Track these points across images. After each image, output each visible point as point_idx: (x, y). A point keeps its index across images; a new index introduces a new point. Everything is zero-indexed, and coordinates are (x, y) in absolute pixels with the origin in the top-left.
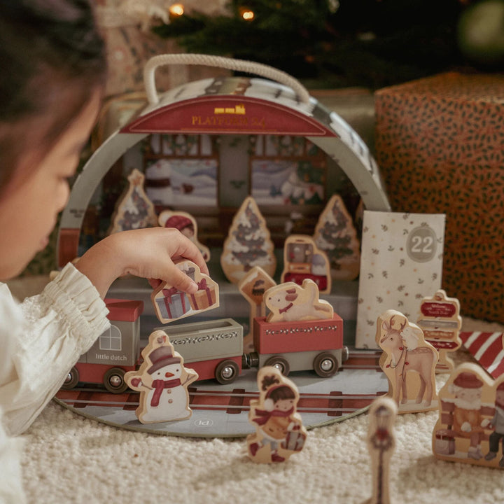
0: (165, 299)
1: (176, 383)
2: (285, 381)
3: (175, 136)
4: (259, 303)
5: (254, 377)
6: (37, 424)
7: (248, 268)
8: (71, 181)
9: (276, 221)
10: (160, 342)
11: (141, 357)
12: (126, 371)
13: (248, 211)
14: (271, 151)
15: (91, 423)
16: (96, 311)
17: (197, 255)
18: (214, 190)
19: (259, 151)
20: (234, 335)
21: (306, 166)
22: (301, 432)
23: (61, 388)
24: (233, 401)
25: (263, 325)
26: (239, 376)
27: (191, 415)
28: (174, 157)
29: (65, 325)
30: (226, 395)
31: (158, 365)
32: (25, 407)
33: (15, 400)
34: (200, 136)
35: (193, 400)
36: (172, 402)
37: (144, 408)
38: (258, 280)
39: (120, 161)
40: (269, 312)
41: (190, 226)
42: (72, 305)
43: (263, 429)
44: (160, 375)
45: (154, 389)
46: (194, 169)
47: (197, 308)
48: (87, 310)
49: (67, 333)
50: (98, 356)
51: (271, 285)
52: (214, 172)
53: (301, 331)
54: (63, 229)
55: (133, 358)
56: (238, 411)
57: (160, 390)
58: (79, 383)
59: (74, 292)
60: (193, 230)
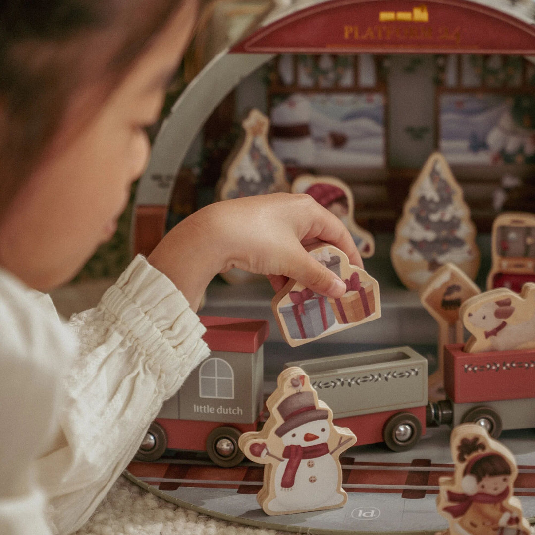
0: (295, 308)
1: (321, 450)
2: (495, 446)
3: (317, 57)
4: (454, 322)
5: (445, 440)
6: (100, 517)
7: (434, 266)
8: (151, 132)
9: (479, 190)
10: (295, 386)
11: (266, 409)
12: (242, 433)
13: (434, 175)
14: (470, 79)
15: (187, 515)
16: (184, 330)
17: (342, 236)
18: (379, 142)
19: (450, 78)
20: (413, 373)
21: (526, 103)
22: (520, 527)
23: (135, 458)
24: (413, 477)
25: (459, 357)
26: (423, 437)
27: (344, 502)
28: (315, 89)
29: (136, 354)
30: (401, 468)
31: (293, 422)
32: (81, 490)
33: (65, 480)
34: (356, 58)
35: (347, 477)
36: (314, 480)
37: (271, 489)
38: (451, 284)
39: (231, 98)
40: (469, 337)
41: (341, 199)
42: (146, 322)
43: (461, 523)
44: (296, 437)
45: (287, 460)
46: (348, 109)
47: (345, 321)
48: (171, 328)
49: (140, 368)
50: (197, 408)
51: (471, 294)
52: (380, 113)
53: (520, 365)
54: (141, 206)
55: (254, 410)
56: (421, 494)
57: (296, 461)
58: (168, 451)
59: (147, 302)
60: (346, 205)
